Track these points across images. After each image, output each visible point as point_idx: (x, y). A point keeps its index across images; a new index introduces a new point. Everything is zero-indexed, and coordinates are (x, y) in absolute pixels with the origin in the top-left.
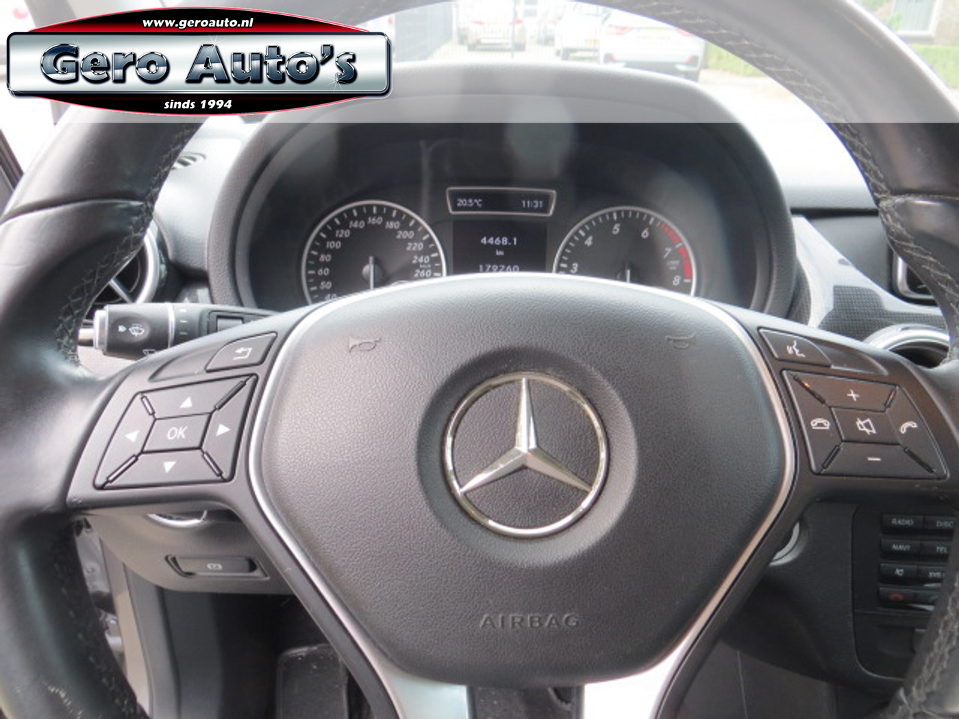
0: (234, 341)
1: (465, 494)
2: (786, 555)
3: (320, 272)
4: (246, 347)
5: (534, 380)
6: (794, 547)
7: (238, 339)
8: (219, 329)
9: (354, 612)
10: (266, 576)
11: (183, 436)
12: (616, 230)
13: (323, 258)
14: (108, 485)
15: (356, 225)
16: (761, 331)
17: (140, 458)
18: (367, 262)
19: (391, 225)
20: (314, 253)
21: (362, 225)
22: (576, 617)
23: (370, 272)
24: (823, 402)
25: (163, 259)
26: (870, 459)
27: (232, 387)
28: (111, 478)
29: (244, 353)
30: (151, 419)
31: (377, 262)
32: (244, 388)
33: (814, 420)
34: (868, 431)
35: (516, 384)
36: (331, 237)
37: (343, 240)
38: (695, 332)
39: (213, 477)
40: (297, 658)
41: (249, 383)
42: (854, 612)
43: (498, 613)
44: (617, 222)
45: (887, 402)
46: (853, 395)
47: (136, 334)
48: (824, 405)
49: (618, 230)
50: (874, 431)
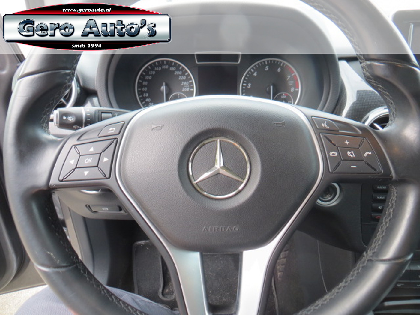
0: (108, 125)
1: (197, 183)
2: (334, 202)
3: (143, 89)
4: (113, 128)
5: (222, 140)
6: (338, 198)
7: (110, 124)
8: (102, 119)
9: (156, 226)
10: (126, 213)
11: (91, 162)
12: (266, 69)
13: (144, 83)
14: (64, 180)
15: (157, 69)
16: (313, 117)
17: (76, 170)
18: (162, 85)
19: (172, 69)
20: (141, 81)
21: (160, 69)
22: (238, 227)
23: (164, 89)
24: (335, 145)
25: (79, 85)
26: (352, 167)
27: (108, 143)
28: (65, 177)
29: (112, 130)
30: (79, 155)
31: (166, 85)
32: (113, 144)
33: (331, 153)
34: (352, 156)
35: (216, 142)
36: (147, 74)
37: (152, 75)
38: (285, 120)
39: (103, 177)
40: (140, 245)
41: (115, 142)
42: (361, 224)
43: (209, 226)
44: (267, 65)
45: (360, 144)
46: (347, 142)
47: (70, 120)
48: (335, 146)
49: (268, 69)
50: (354, 156)
